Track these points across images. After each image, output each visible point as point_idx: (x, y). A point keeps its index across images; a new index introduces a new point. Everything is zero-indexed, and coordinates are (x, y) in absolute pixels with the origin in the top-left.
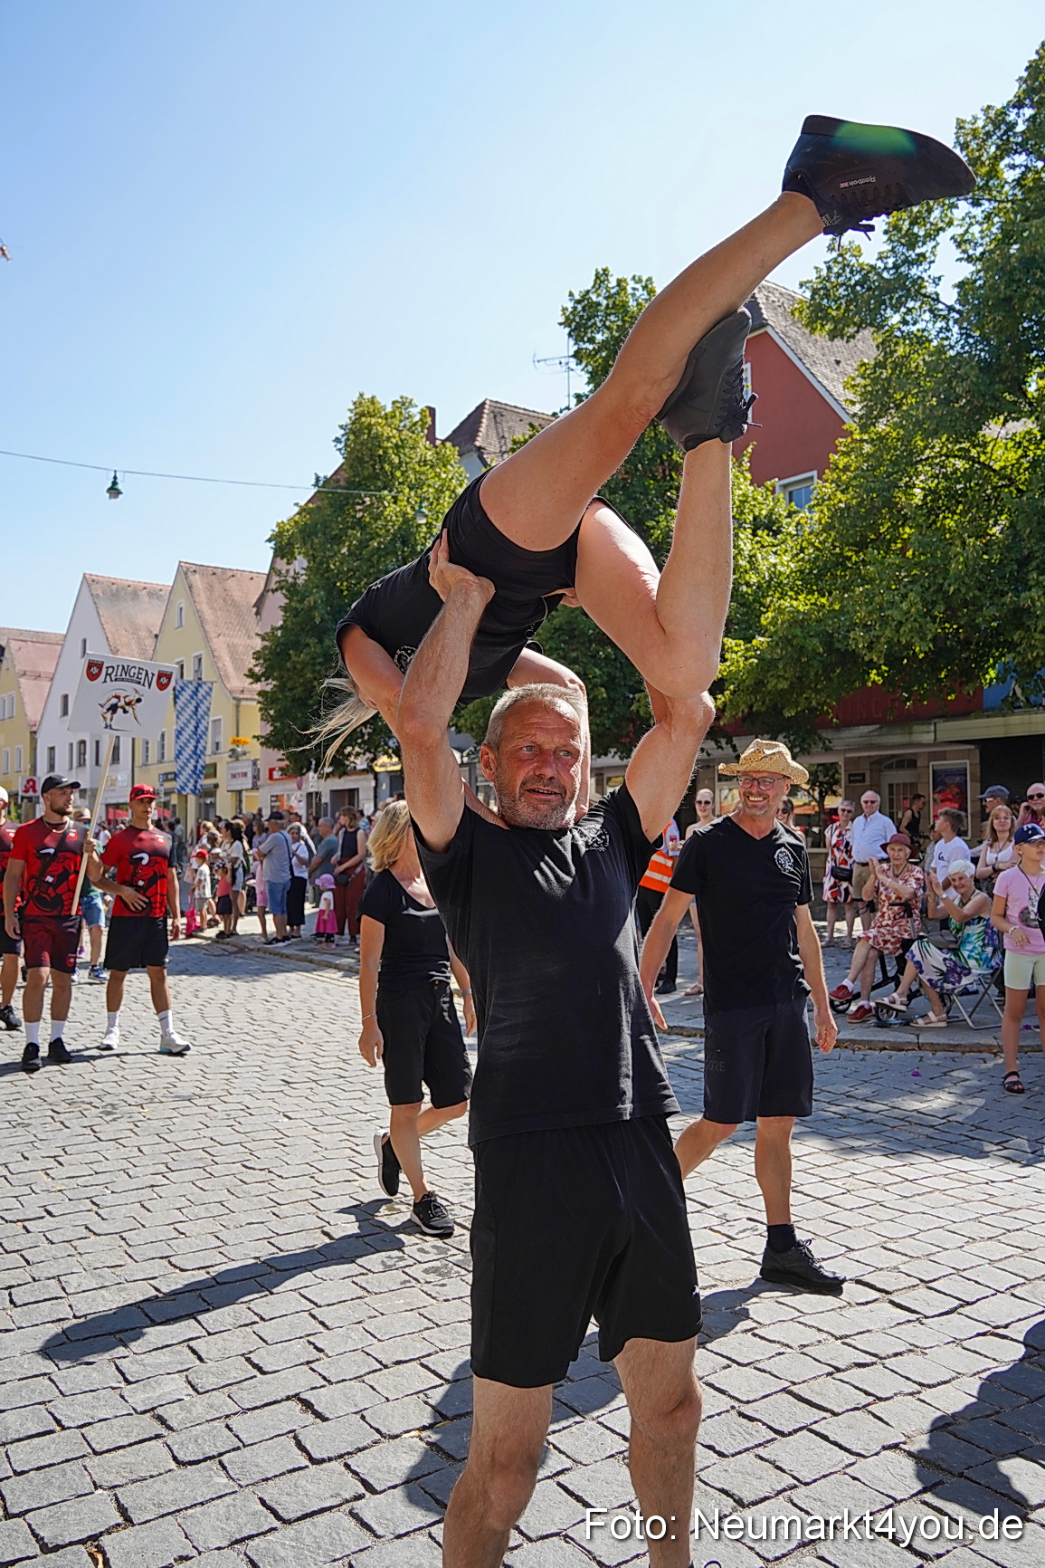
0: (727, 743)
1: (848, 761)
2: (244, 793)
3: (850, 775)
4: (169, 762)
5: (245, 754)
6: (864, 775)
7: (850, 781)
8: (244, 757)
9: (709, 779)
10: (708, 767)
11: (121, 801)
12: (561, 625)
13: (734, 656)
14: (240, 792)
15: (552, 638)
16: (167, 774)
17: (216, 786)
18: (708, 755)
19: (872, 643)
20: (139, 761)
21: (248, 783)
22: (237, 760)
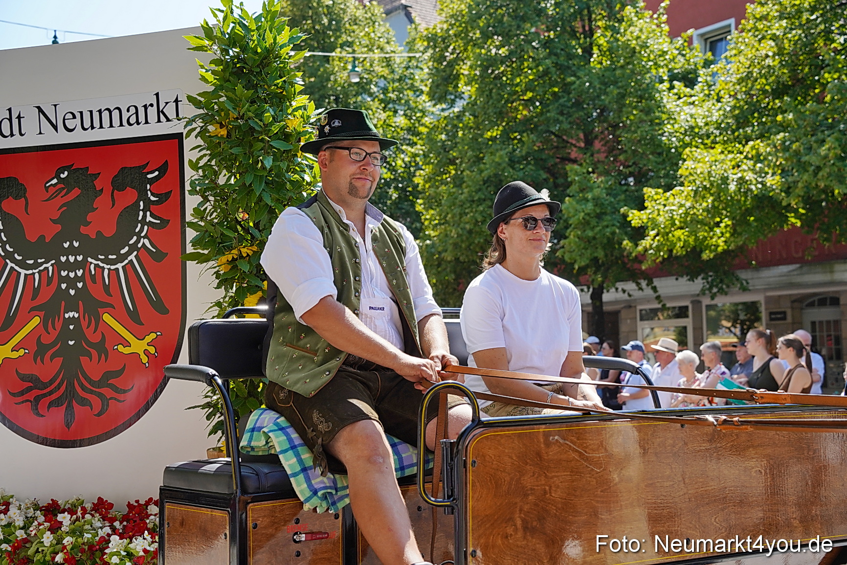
0: (648, 285)
1: (768, 300)
3: (771, 313)
6: (784, 313)
7: (771, 319)
9: (630, 319)
10: (630, 307)
12: (489, 177)
13: (653, 203)
15: (480, 190)
18: (630, 295)
19: (789, 188)
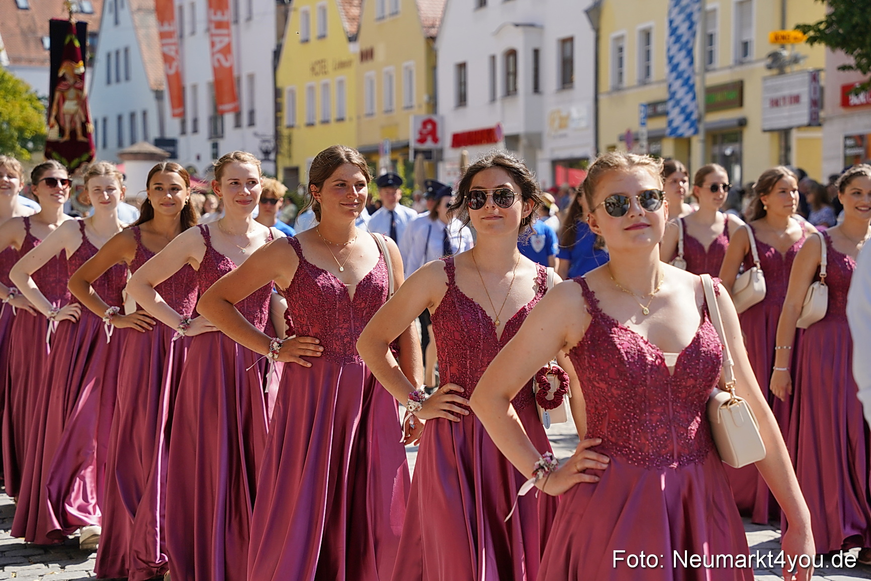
2: (795, 135)
4: (659, 82)
5: (796, 60)
8: (796, 68)
11: (577, 153)
14: (785, 133)
16: (653, 105)
17: (743, 123)
20: (607, 81)
21: (802, 114)
22: (782, 72)
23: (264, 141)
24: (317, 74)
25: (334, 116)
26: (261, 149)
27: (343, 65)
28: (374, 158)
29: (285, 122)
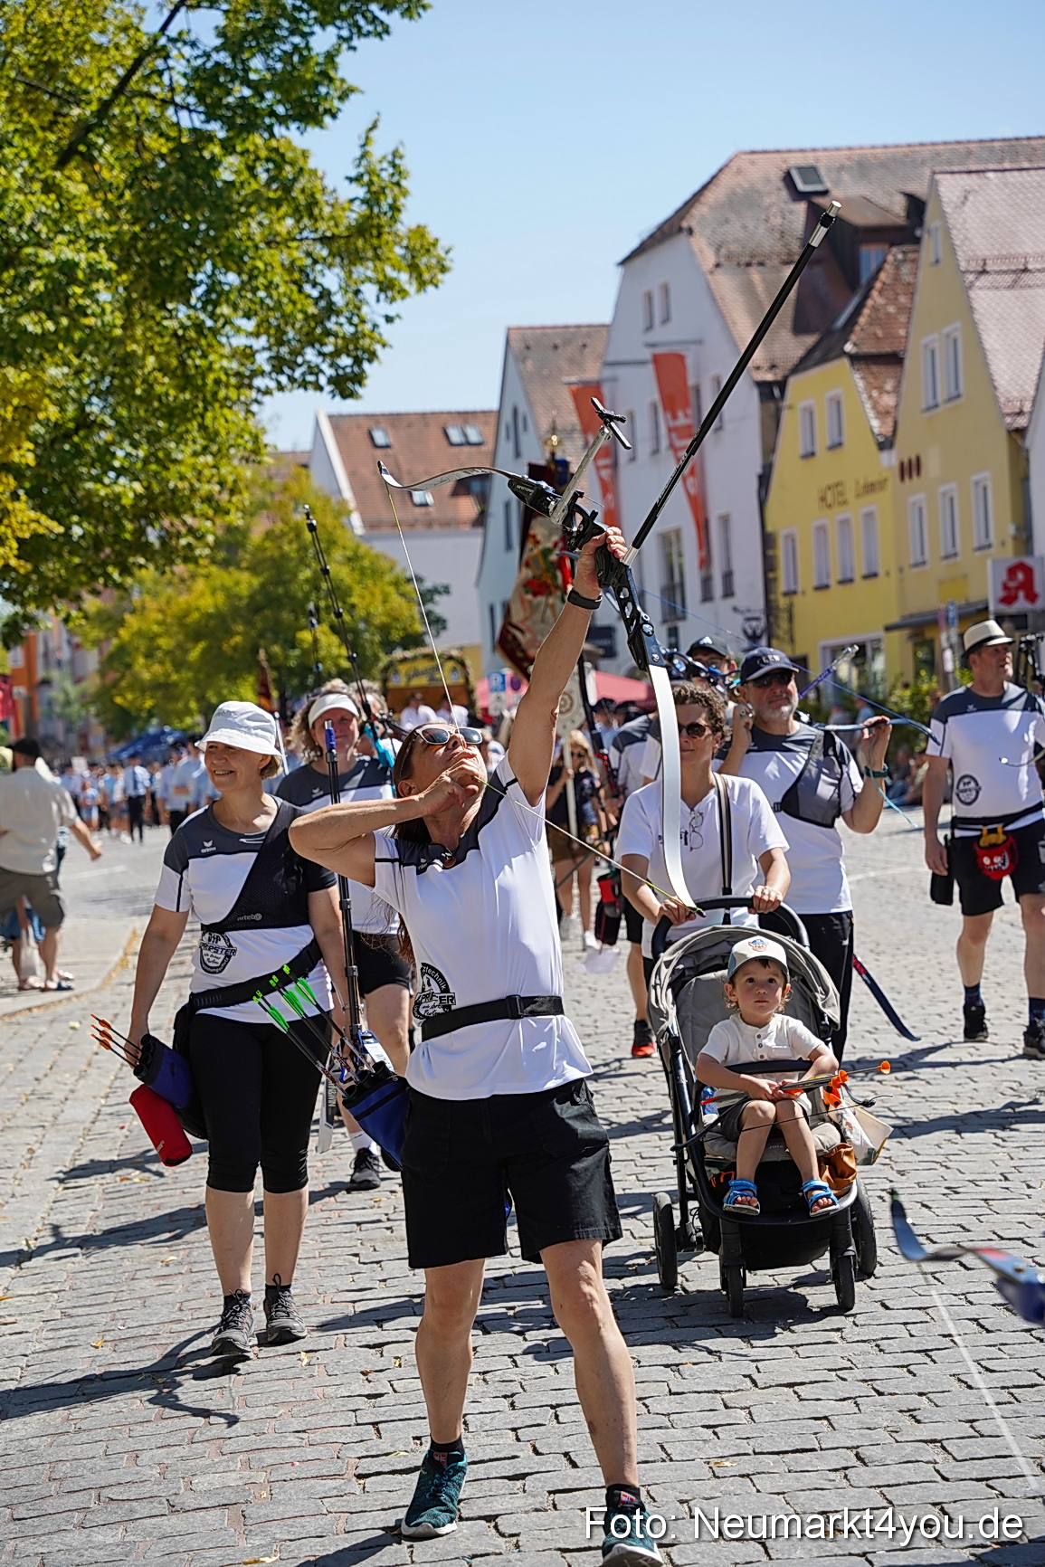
23: (748, 619)
24: (830, 506)
25: (860, 570)
26: (745, 632)
27: (870, 488)
28: (929, 634)
29: (782, 586)
